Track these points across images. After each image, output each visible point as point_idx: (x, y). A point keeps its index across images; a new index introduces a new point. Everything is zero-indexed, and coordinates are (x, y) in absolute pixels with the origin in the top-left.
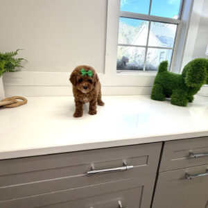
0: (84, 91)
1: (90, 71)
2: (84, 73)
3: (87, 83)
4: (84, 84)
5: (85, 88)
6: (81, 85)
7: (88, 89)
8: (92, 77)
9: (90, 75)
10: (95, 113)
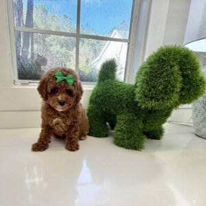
0: (59, 109)
1: (70, 76)
2: (60, 79)
3: (64, 96)
4: (60, 98)
5: (62, 103)
6: (54, 98)
7: (66, 105)
8: (73, 85)
9: (70, 82)
10: (77, 149)
